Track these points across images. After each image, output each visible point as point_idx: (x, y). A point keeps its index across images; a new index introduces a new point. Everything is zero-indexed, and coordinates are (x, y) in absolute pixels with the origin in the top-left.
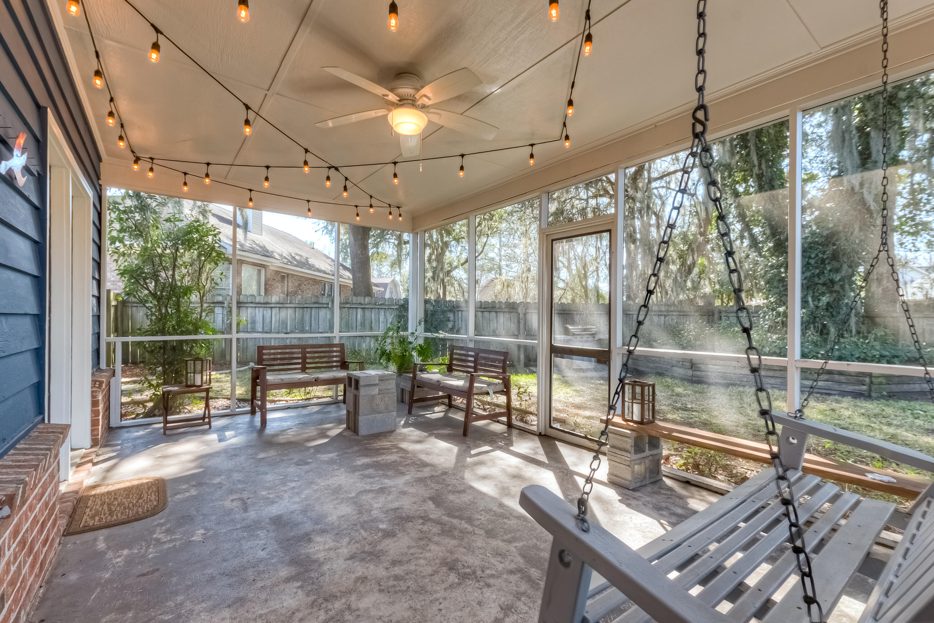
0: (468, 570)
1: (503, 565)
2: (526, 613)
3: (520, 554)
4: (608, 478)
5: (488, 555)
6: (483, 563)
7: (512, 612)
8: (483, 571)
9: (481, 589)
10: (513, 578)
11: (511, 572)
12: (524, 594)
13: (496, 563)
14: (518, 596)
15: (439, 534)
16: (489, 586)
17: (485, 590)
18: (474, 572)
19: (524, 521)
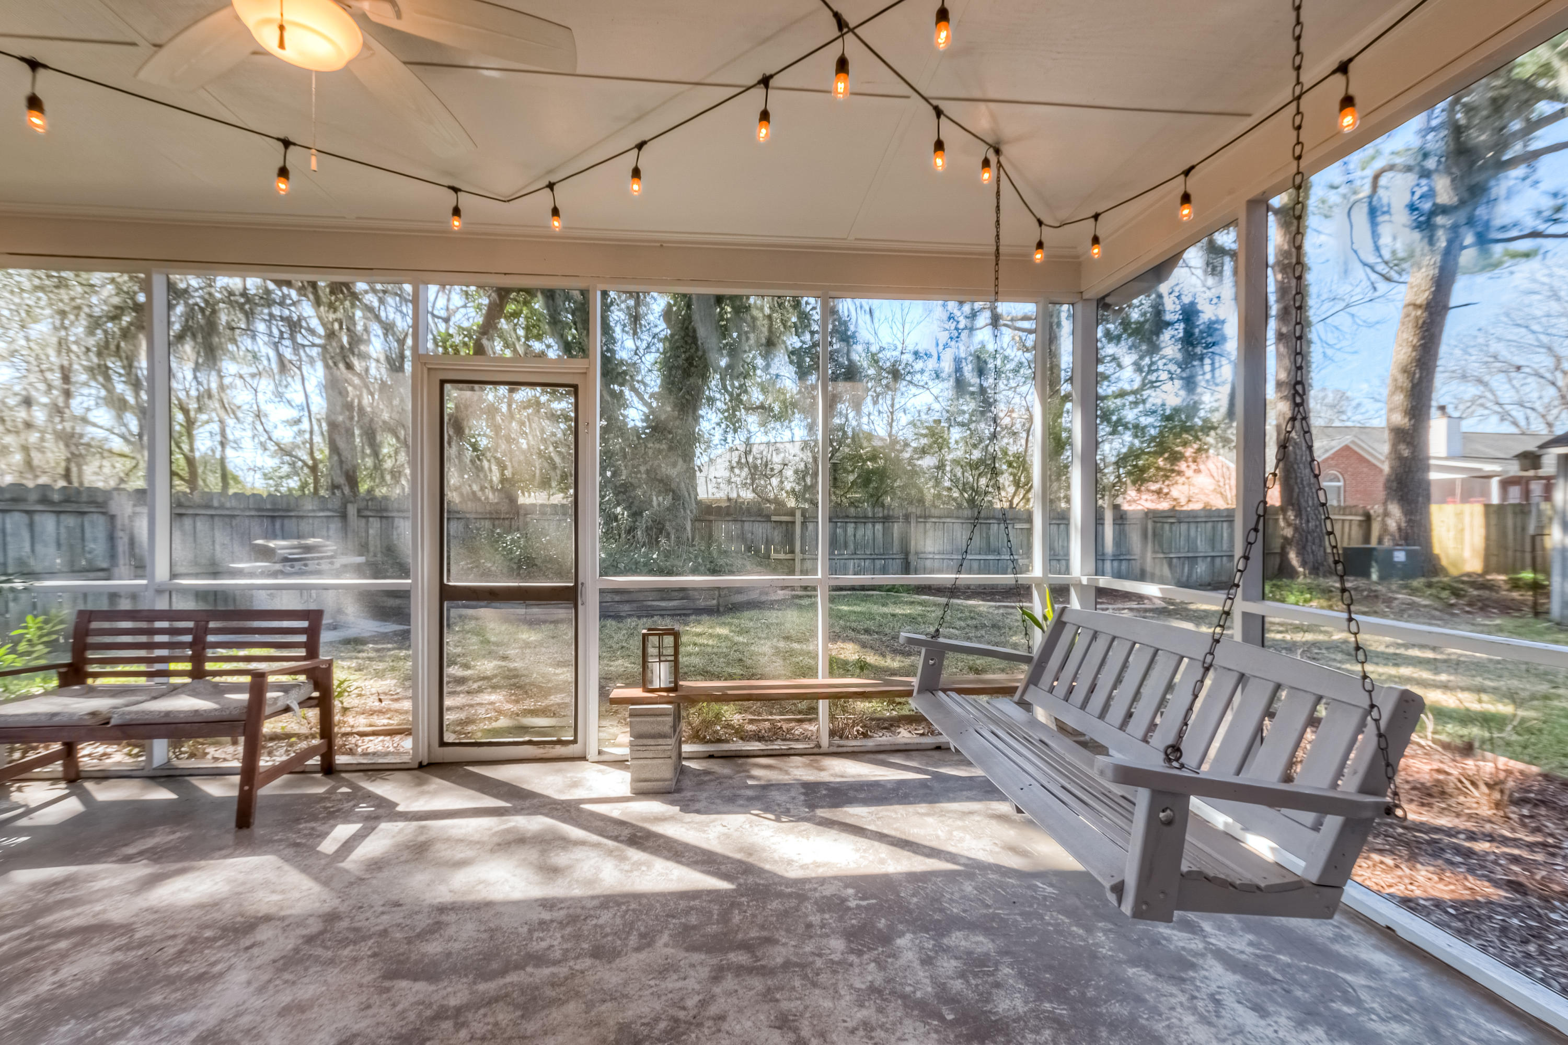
0: (662, 1025)
1: (693, 980)
2: (806, 1007)
3: (687, 951)
4: (632, 789)
5: (652, 984)
6: (664, 998)
7: (794, 1021)
8: (684, 1008)
9: (719, 1031)
10: (729, 985)
11: (716, 980)
12: (771, 991)
13: (680, 984)
14: (768, 996)
15: (523, 1016)
16: (721, 1018)
17: (725, 1026)
18: (676, 1020)
19: (619, 904)
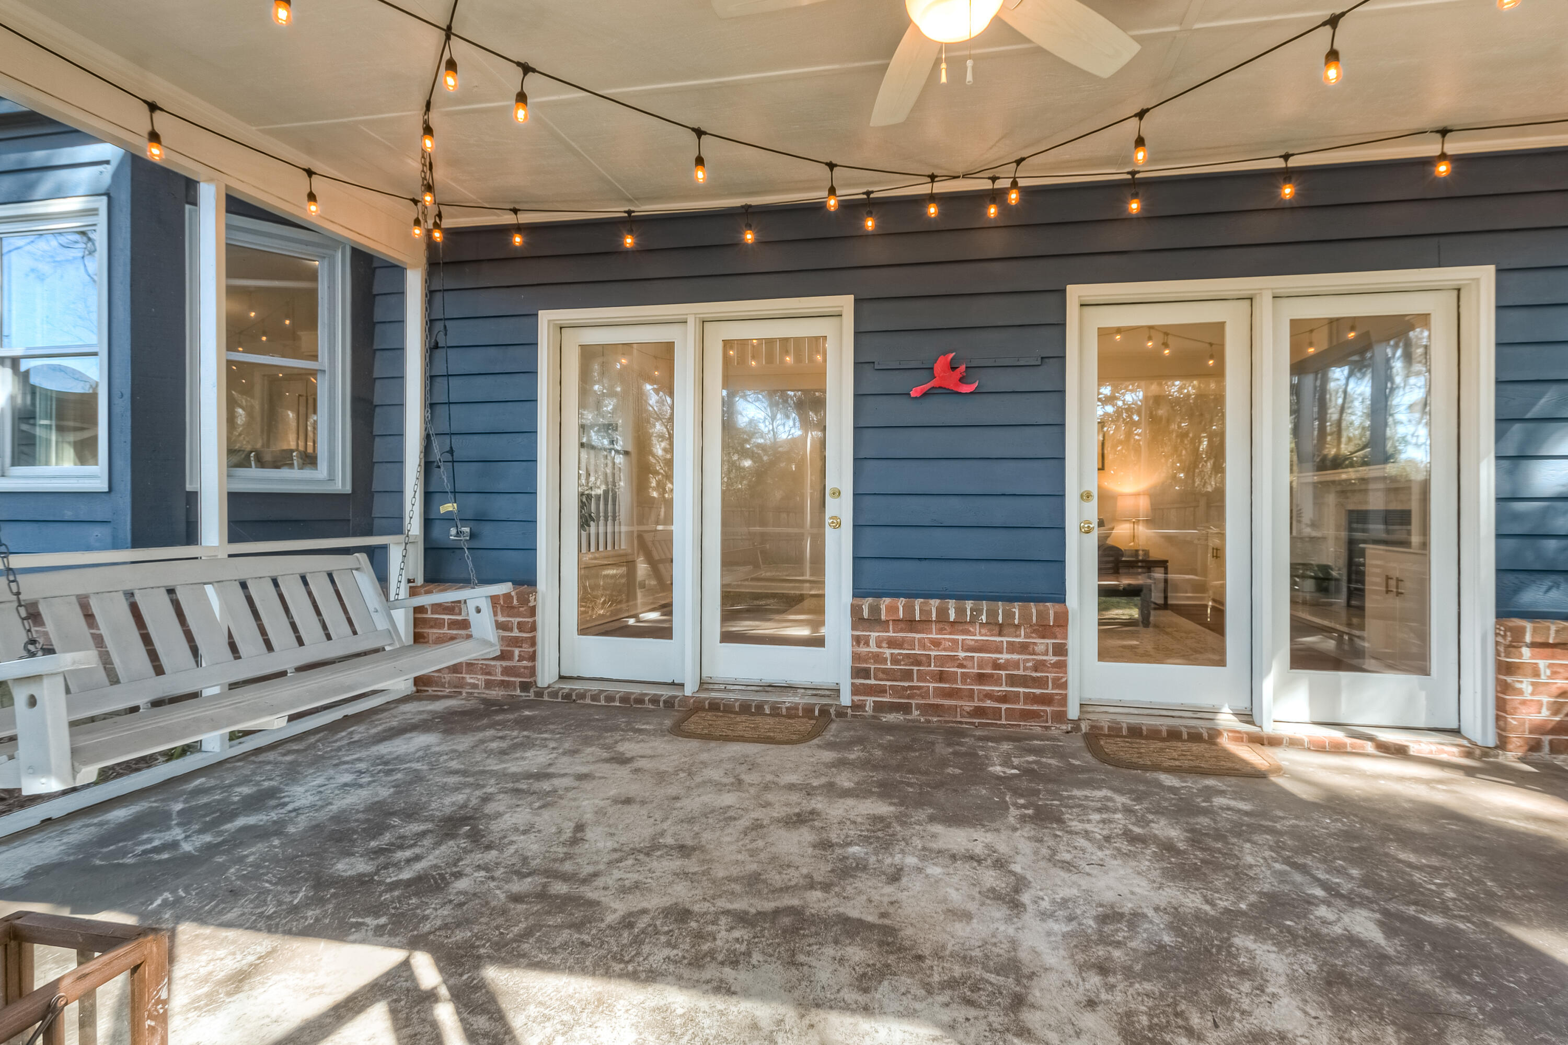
0: (658, 854)
1: (614, 877)
3: (598, 903)
5: (649, 880)
6: (646, 870)
8: (637, 860)
9: (623, 845)
10: (590, 869)
11: (596, 875)
12: (562, 861)
15: (759, 875)
16: (616, 851)
17: (616, 845)
18: (647, 855)
